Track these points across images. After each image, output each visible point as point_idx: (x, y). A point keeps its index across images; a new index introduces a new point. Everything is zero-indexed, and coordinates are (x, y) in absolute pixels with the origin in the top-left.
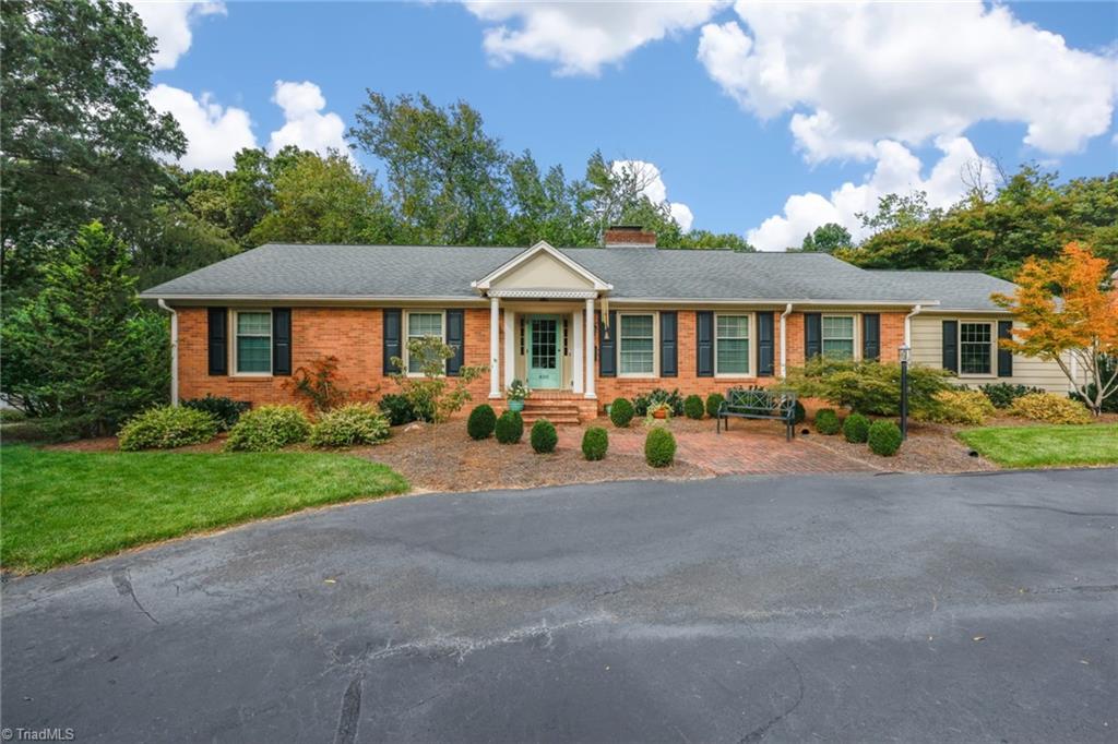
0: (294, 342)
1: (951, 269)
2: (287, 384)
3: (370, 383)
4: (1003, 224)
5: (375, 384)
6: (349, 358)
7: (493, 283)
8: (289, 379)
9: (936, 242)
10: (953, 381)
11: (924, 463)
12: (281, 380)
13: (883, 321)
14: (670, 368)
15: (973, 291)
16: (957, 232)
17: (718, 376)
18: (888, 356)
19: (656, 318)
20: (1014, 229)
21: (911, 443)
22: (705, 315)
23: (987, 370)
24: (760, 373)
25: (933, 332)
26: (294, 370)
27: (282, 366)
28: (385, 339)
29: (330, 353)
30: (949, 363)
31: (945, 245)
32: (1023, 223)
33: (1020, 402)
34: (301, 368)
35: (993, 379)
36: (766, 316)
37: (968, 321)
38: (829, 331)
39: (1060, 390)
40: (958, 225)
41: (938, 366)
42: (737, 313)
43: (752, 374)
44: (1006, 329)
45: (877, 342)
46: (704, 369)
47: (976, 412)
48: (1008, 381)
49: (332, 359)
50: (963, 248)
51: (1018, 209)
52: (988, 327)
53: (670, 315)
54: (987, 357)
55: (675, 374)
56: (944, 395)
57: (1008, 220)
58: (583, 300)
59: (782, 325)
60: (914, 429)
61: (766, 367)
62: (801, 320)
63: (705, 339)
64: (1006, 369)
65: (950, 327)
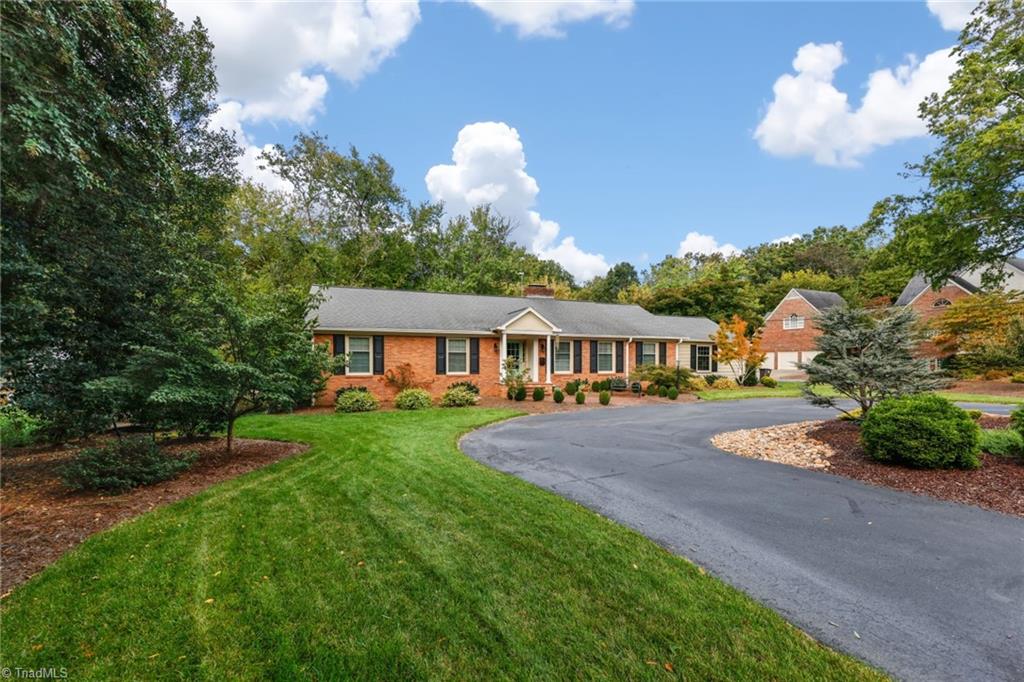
0: (385, 355)
1: (693, 315)
2: (382, 379)
3: (428, 378)
4: (716, 291)
5: (431, 379)
6: (417, 364)
7: (507, 327)
8: (383, 376)
9: (687, 299)
10: (694, 374)
11: (684, 401)
12: (378, 377)
13: (668, 345)
14: (578, 369)
15: (703, 329)
16: (697, 294)
17: (600, 372)
18: (669, 362)
19: (572, 344)
20: (722, 293)
21: (680, 396)
22: (594, 342)
23: (708, 369)
24: (617, 371)
25: (687, 350)
26: (385, 371)
27: (379, 368)
28: (437, 354)
29: (406, 361)
30: (693, 366)
31: (691, 301)
32: (725, 291)
33: (717, 382)
34: (390, 370)
35: (709, 373)
36: (620, 343)
37: (701, 345)
38: (646, 351)
39: (732, 378)
40: (698, 290)
41: (689, 367)
42: (608, 341)
43: (614, 371)
44: (715, 348)
45: (665, 356)
46: (594, 370)
47: (701, 386)
48: (715, 374)
49: (408, 365)
50: (699, 302)
51: (723, 284)
52: (708, 348)
53: (578, 342)
54: (708, 363)
55: (580, 371)
56: (691, 379)
57: (720, 288)
58: (546, 336)
59: (627, 348)
60: (681, 393)
61: (620, 369)
62: (634, 346)
63: (594, 355)
64: (715, 369)
65: (693, 348)
